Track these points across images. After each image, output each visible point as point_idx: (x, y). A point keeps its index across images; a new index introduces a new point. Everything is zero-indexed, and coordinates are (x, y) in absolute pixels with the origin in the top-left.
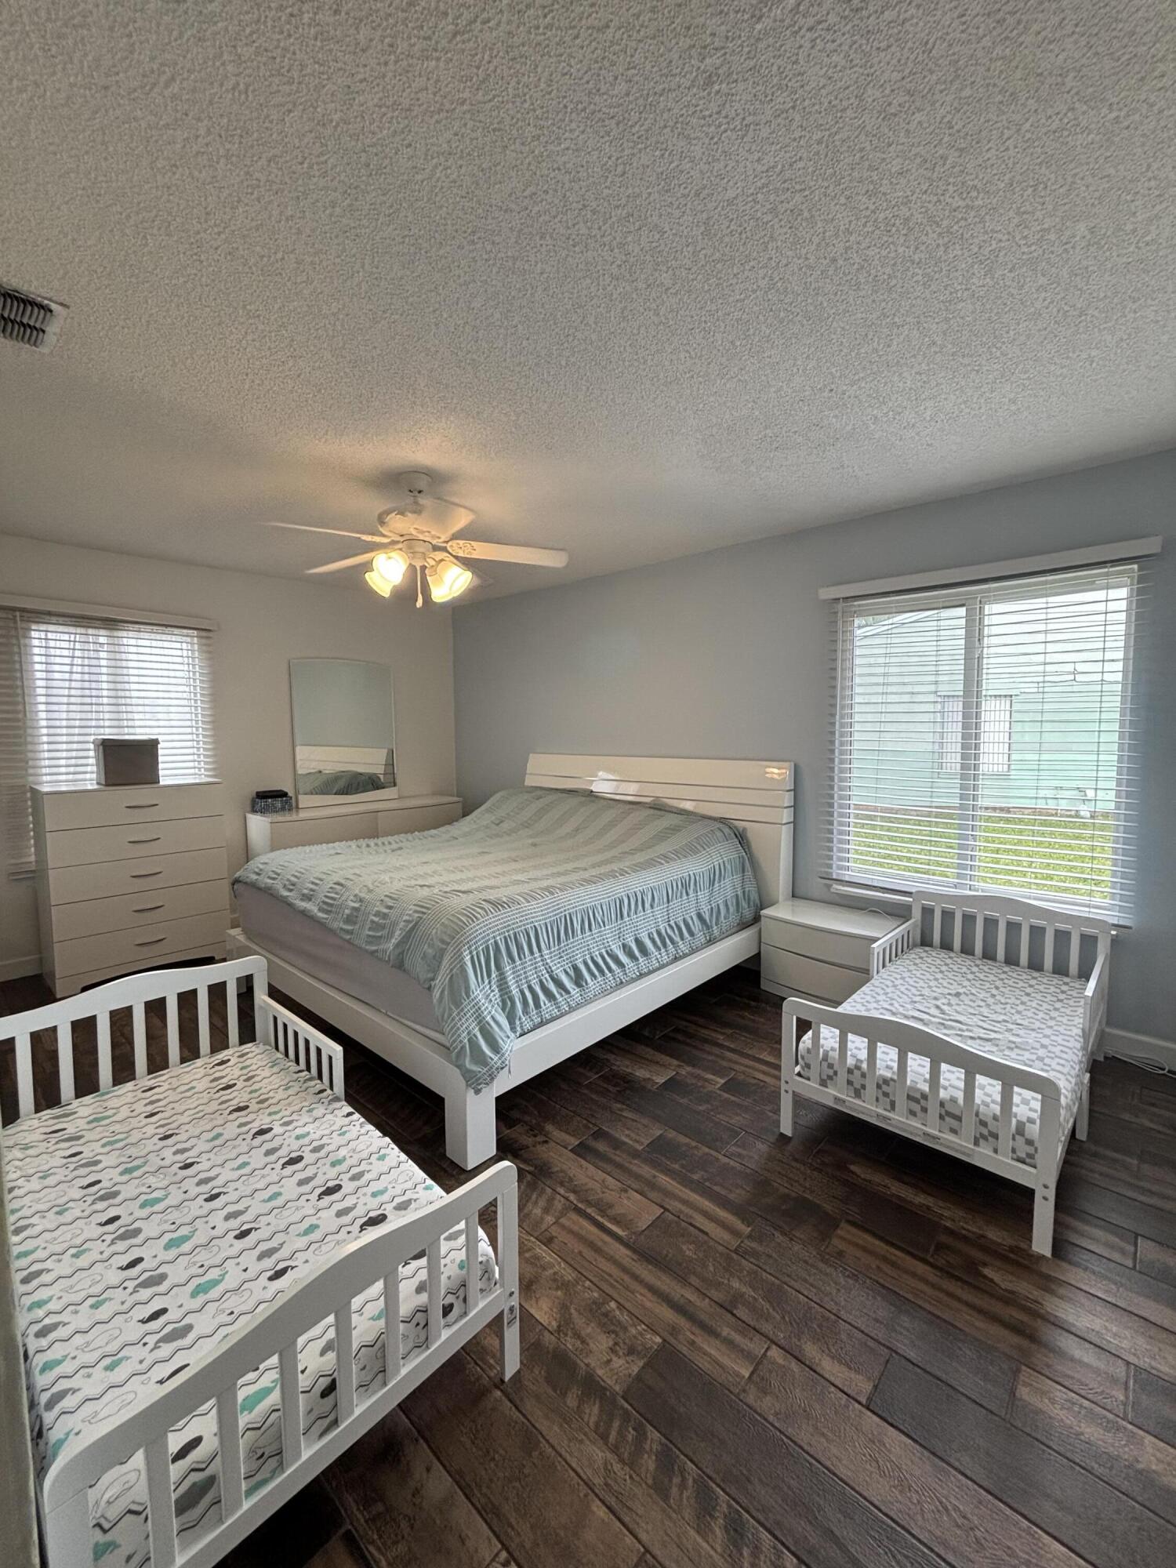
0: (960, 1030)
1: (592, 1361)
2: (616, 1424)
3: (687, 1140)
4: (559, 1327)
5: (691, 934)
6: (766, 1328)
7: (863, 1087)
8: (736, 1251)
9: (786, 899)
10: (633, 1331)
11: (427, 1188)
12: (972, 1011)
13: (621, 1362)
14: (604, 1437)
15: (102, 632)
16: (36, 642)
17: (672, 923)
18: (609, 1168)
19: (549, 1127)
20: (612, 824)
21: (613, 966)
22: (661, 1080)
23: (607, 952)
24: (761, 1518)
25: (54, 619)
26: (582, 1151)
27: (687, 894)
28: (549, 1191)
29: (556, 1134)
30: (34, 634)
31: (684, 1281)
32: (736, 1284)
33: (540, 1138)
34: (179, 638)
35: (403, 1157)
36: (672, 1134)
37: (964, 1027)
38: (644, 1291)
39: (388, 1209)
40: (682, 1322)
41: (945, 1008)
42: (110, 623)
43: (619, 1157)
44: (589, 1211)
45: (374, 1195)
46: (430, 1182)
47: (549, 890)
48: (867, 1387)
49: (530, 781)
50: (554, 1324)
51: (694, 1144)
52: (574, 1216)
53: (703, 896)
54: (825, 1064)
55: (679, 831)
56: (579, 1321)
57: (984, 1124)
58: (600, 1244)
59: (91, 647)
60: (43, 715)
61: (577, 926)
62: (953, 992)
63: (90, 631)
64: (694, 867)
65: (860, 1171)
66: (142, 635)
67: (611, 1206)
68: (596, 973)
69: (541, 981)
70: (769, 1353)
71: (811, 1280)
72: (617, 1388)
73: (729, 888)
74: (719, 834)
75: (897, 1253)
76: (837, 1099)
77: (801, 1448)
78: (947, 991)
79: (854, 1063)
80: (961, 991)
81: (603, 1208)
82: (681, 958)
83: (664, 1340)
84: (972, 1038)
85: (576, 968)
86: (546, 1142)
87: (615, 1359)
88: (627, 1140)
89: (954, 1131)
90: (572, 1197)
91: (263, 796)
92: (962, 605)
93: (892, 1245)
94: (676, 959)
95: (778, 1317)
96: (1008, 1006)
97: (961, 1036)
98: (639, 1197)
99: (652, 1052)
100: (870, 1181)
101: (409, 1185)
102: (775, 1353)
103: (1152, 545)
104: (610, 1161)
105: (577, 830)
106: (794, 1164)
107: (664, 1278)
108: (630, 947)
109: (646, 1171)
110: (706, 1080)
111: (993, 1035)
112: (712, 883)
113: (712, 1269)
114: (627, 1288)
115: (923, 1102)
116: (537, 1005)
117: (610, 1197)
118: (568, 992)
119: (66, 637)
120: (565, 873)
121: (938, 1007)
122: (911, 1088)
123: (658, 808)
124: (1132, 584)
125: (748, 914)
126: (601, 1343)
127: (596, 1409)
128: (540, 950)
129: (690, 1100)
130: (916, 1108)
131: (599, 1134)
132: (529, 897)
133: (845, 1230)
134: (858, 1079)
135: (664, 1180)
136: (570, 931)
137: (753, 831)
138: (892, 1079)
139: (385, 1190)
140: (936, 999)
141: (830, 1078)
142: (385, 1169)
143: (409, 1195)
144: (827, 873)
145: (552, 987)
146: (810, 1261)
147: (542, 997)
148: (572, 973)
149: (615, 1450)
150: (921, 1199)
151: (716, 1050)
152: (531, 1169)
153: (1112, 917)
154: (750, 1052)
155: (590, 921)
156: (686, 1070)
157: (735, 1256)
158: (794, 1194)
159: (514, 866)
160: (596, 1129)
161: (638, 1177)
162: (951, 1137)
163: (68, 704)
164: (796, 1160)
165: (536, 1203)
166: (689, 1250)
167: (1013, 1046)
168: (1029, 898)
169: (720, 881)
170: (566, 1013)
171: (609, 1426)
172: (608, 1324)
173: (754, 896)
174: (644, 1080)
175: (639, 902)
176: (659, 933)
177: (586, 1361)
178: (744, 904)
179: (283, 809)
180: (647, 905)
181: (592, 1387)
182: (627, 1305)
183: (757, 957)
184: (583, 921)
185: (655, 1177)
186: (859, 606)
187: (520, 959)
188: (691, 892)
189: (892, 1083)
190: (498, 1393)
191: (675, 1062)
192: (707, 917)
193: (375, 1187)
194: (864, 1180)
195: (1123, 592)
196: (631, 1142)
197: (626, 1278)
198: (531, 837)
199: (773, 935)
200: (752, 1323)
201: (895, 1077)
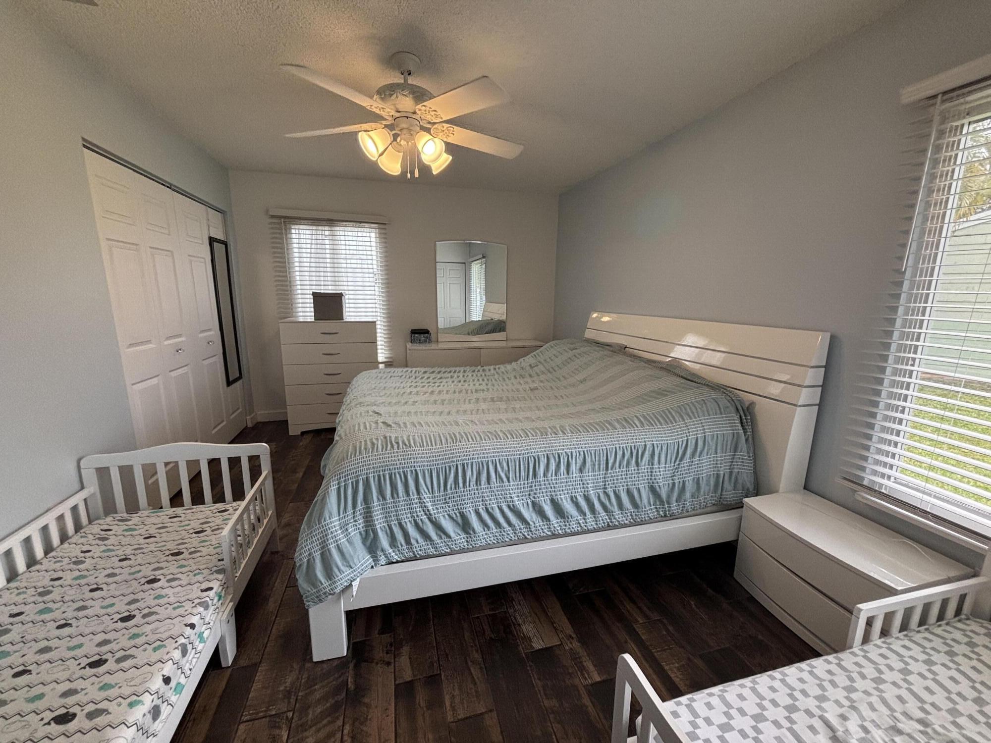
5: (636, 506)
9: (792, 490)
15: (326, 228)
16: (294, 236)
17: (609, 490)
22: (538, 645)
25: (302, 222)
26: (404, 693)
27: (638, 465)
30: (293, 231)
33: (387, 658)
34: (368, 230)
36: (491, 719)
42: (330, 222)
49: (589, 334)
53: (663, 469)
59: (320, 237)
60: (298, 278)
63: (320, 228)
66: (346, 229)
68: (491, 523)
69: (416, 521)
73: (704, 464)
82: (615, 527)
85: (464, 516)
88: (447, 702)
91: (414, 332)
94: (608, 527)
104: (412, 719)
112: (680, 457)
116: (407, 542)
118: (448, 536)
119: (308, 232)
125: (727, 498)
129: (545, 686)
131: (433, 681)
136: (461, 480)
144: (856, 475)
145: (429, 528)
147: (414, 536)
156: (572, 645)
160: (436, 672)
163: (310, 272)
169: (693, 457)
174: (523, 637)
176: (587, 498)
179: (425, 342)
180: (574, 469)
188: (644, 463)
192: (664, 494)
196: (448, 708)
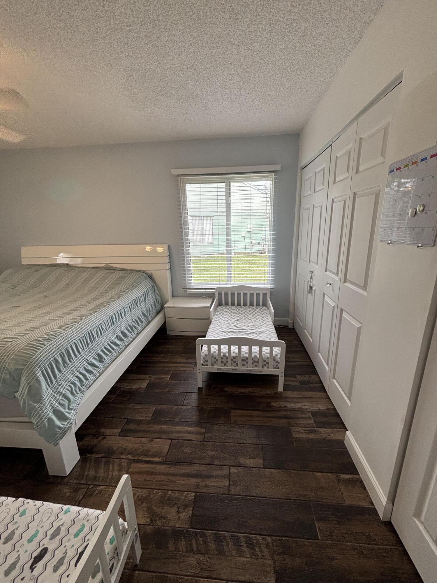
0: (245, 332)
1: (172, 523)
2: (194, 542)
3: (167, 406)
4: (151, 520)
5: (142, 322)
6: (226, 462)
7: (227, 362)
8: (204, 441)
9: (171, 299)
10: (183, 498)
11: (66, 513)
12: (243, 324)
13: (184, 514)
14: (192, 551)
17: (134, 320)
18: (140, 434)
19: (103, 430)
20: (87, 280)
21: (114, 347)
22: (145, 386)
23: (111, 342)
24: (254, 532)
26: (124, 433)
27: (137, 306)
28: (117, 460)
29: (108, 432)
31: (191, 463)
32: (210, 453)
33: (100, 438)
35: (38, 503)
36: (159, 407)
37: (246, 331)
38: (180, 478)
39: (46, 543)
40: (199, 480)
41: (237, 325)
43: (142, 427)
44: (140, 458)
45: (30, 541)
46: (66, 507)
47: (75, 321)
48: (261, 461)
49: (24, 262)
50: (148, 520)
51: (170, 407)
52: (134, 465)
53: (143, 305)
54: (213, 358)
55: (124, 278)
56: (158, 510)
57: (265, 361)
58: (151, 470)
61: (95, 335)
62: (237, 319)
64: (137, 293)
65: (228, 389)
67: (149, 451)
68: (108, 353)
69: (84, 368)
70: (231, 471)
71: (231, 436)
72: (187, 526)
73: (151, 299)
74: (143, 277)
75: (250, 412)
76: (218, 369)
77: (254, 496)
78: (235, 320)
79: (223, 355)
80: (238, 318)
81: (146, 453)
82: (140, 333)
83: (196, 492)
84: (249, 334)
85: (98, 355)
86: (104, 438)
87: (181, 515)
88: (142, 418)
89: (256, 366)
90: (130, 457)
92: (224, 182)
93: (247, 410)
94: (138, 335)
95: (228, 456)
96: (252, 320)
97: (246, 334)
98: (159, 440)
99: (136, 375)
100: (232, 392)
101: (53, 518)
102: (233, 470)
103: (277, 167)
104: (139, 431)
105: (68, 285)
106: (208, 397)
107: (184, 467)
108: (120, 336)
109: (157, 427)
110: (163, 378)
111: (254, 331)
112: (145, 299)
113: (199, 453)
114: (172, 482)
115: (247, 360)
116: (86, 379)
117: (146, 447)
118: (97, 367)
120: (76, 309)
121: (235, 326)
122: (243, 357)
123: (109, 268)
124: (272, 180)
125: (159, 307)
126: (171, 513)
127: (183, 542)
128: (79, 353)
129: (160, 389)
130: (245, 363)
131: (129, 422)
132: (64, 327)
133: (234, 413)
134: (224, 360)
135: (166, 427)
136: (92, 338)
137: (155, 274)
138: (236, 356)
139: (37, 532)
140: (233, 323)
141: (215, 362)
142: (29, 519)
143: (56, 525)
144: (184, 286)
145: (90, 368)
146: (228, 430)
147: (87, 375)
148: (97, 358)
149: (199, 552)
150: (247, 390)
151: (161, 365)
152: (103, 455)
153: (269, 286)
154: (174, 361)
155: (100, 331)
156: (153, 378)
157: (205, 443)
158: (213, 409)
159: (41, 311)
160: (126, 420)
161: (155, 432)
162: (256, 368)
164: (208, 395)
165: (113, 470)
166: (188, 450)
167: (261, 333)
168: (248, 284)
169: (148, 297)
170: (99, 376)
171: (191, 545)
172: (171, 502)
173: (160, 300)
174: (137, 389)
175: (120, 315)
176: (130, 326)
177: (169, 525)
178: (157, 304)
180: (123, 316)
181: (177, 534)
182: (175, 489)
183: (165, 324)
184: (97, 332)
185: (161, 428)
186: (187, 179)
187: (70, 362)
188: (138, 305)
189: (236, 357)
190: (137, 572)
191: (147, 376)
192: (146, 313)
193: (27, 536)
194: (230, 392)
195: (269, 182)
196: (145, 418)
197: (170, 477)
198: (40, 292)
199: (170, 314)
200: (221, 464)
201: (237, 355)
